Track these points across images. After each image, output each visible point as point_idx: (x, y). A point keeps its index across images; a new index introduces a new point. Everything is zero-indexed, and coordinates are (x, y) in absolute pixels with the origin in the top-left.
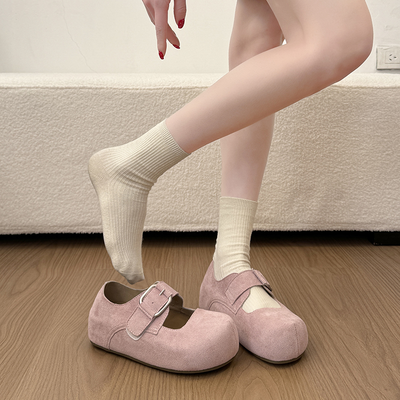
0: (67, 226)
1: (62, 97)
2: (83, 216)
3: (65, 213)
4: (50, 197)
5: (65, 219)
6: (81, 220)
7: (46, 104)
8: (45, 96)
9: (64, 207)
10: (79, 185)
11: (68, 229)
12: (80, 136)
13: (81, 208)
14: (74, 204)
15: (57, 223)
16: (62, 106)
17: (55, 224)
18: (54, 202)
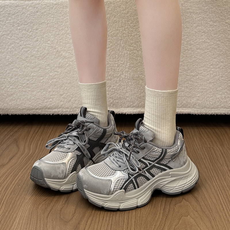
0: (34, 109)
1: (29, 7)
2: (46, 101)
3: (32, 98)
4: (20, 86)
5: (32, 103)
6: (44, 104)
7: (17, 12)
8: (16, 7)
9: (31, 94)
10: (43, 76)
11: (34, 111)
12: (43, 38)
13: (44, 95)
14: (39, 92)
15: (25, 106)
16: (29, 14)
17: (24, 108)
18: (23, 90)
